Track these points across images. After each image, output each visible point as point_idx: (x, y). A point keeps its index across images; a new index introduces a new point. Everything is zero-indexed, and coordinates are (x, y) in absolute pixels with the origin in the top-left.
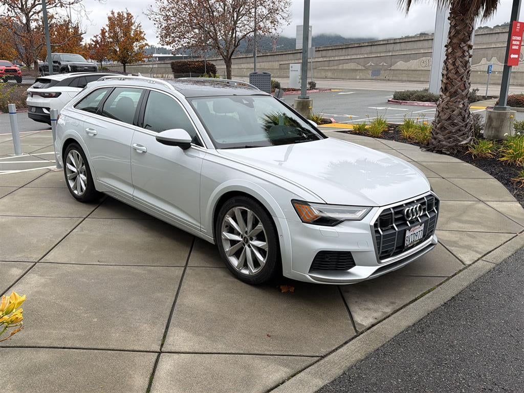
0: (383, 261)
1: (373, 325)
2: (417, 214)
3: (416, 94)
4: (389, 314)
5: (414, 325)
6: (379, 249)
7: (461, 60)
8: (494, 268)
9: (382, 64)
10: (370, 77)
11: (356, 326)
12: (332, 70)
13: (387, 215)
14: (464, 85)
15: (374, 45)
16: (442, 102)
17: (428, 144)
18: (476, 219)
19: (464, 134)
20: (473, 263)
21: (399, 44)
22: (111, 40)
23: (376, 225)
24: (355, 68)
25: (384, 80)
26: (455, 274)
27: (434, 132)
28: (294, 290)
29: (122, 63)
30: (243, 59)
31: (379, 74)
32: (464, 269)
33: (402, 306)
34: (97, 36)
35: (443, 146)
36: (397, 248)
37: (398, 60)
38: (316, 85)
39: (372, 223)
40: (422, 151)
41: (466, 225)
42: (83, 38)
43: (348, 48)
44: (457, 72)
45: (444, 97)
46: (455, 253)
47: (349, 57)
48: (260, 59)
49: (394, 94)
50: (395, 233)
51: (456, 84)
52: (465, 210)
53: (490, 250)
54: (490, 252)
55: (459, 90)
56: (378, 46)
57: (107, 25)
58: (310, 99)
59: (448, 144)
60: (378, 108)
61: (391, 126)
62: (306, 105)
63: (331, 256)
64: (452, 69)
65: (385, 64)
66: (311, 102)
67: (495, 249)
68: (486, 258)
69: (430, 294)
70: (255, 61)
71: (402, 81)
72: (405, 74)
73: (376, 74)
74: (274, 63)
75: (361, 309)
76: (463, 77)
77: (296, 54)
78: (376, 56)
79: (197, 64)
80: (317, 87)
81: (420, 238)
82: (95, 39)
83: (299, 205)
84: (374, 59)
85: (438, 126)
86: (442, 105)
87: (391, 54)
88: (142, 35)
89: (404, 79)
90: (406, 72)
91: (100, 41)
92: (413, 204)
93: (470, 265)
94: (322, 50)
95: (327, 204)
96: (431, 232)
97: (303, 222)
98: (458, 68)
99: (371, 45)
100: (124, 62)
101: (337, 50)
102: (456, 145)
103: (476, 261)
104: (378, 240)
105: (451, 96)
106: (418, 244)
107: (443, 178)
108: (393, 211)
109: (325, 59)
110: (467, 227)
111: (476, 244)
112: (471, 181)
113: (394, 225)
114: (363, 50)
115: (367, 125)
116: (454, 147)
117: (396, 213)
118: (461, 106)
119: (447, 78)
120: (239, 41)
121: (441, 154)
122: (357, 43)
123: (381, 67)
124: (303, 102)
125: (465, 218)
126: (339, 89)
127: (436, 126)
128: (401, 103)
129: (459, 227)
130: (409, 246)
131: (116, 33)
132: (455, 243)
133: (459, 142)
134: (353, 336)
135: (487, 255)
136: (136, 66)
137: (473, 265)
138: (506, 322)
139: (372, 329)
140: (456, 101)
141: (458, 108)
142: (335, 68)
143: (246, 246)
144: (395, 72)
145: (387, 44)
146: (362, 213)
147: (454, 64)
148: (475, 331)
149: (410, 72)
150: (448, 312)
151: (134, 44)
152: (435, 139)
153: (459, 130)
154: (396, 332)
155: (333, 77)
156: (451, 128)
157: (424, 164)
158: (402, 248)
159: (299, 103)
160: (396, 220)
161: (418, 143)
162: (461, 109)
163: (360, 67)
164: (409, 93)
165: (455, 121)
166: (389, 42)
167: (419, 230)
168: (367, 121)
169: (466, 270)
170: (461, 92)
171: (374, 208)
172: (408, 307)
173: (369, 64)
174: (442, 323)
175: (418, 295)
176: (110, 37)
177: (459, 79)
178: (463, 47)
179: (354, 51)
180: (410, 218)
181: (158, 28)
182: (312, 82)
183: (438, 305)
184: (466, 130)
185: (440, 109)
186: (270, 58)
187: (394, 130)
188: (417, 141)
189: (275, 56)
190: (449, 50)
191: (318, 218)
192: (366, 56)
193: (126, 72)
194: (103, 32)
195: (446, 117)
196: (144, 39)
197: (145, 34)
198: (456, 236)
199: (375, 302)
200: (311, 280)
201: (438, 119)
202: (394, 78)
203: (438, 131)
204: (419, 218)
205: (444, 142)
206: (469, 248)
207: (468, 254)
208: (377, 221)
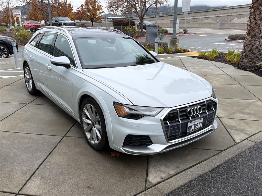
0: (170, 142)
1: (158, 183)
2: (197, 112)
3: (241, 36)
4: (172, 175)
5: (184, 185)
6: (167, 134)
7: (259, 16)
8: (253, 146)
9: (225, 20)
10: (219, 27)
11: (147, 183)
12: (198, 23)
13: (174, 113)
14: (260, 31)
15: (221, 10)
16: (247, 40)
17: (238, 65)
18: (253, 112)
19: (259, 59)
20: (241, 142)
21: (236, 9)
22: (86, 10)
23: (165, 119)
24: (211, 22)
25: (226, 28)
26: (227, 149)
27: (242, 58)
28: (119, 156)
29: (91, 21)
30: (152, 18)
31: (223, 25)
32: (234, 145)
33: (183, 170)
34: (79, 8)
35: (247, 66)
36: (181, 134)
37: (235, 18)
38: (188, 31)
39: (162, 118)
40: (234, 68)
41: (246, 116)
42: (73, 9)
43: (207, 11)
44: (256, 23)
45: (248, 38)
46: (231, 134)
47: (208, 17)
48: (159, 18)
49: (228, 36)
50: (180, 124)
51: (255, 30)
52: (248, 105)
53: (256, 133)
54: (256, 134)
55: (257, 33)
56: (224, 10)
57: (84, 2)
58: (178, 39)
59: (250, 65)
60: (219, 44)
61: (222, 54)
62: (175, 42)
63: (136, 138)
64: (253, 22)
65: (227, 20)
66: (178, 41)
67: (259, 132)
68: (251, 139)
69: (205, 162)
70: (156, 19)
71: (236, 29)
72: (238, 25)
73: (222, 25)
74: (168, 20)
75: (155, 171)
76: (259, 26)
77: (179, 15)
78: (223, 15)
79: (125, 21)
80: (188, 32)
81: (200, 127)
82: (78, 10)
83: (117, 106)
84: (222, 17)
85: (244, 54)
86: (246, 43)
87: (231, 15)
88: (101, 7)
89: (238, 28)
90: (239, 24)
91: (80, 11)
92: (195, 106)
93: (239, 143)
94: (193, 13)
95: (134, 105)
96: (211, 122)
97: (118, 116)
98: (257, 21)
99: (220, 10)
100: (92, 21)
101: (201, 13)
102: (254, 66)
103: (244, 140)
104: (166, 129)
105: (252, 37)
106: (198, 130)
107: (241, 85)
108: (178, 110)
109: (195, 18)
110: (246, 117)
111: (248, 129)
112: (258, 87)
113: (179, 119)
114: (216, 12)
115: (207, 53)
116: (253, 67)
117: (181, 112)
118: (258, 43)
119: (250, 27)
120: (147, 9)
121: (245, 70)
122: (213, 9)
123: (225, 22)
124: (174, 40)
125: (247, 111)
126: (201, 33)
127: (243, 55)
128: (232, 41)
129: (241, 117)
130: (191, 132)
131: (88, 7)
132: (234, 128)
133: (256, 64)
134: (142, 190)
135: (252, 137)
136: (99, 23)
137: (241, 143)
138: (249, 187)
139: (156, 186)
140: (255, 40)
141: (256, 44)
142: (200, 22)
143: (93, 127)
144: (233, 24)
145: (229, 9)
146: (157, 111)
147: (254, 18)
148: (225, 193)
149: (241, 24)
150: (211, 176)
151: (97, 12)
152: (242, 62)
153: (256, 57)
154: (171, 189)
155: (199, 27)
156: (252, 56)
157: (233, 76)
158: (185, 134)
159: (171, 41)
160: (181, 116)
161: (234, 64)
162: (258, 45)
163: (214, 22)
164: (237, 36)
165: (254, 52)
166: (230, 8)
167: (199, 122)
168: (208, 51)
169: (235, 146)
170: (258, 35)
171: (165, 109)
172: (187, 171)
173: (219, 20)
174: (204, 185)
175: (197, 162)
176: (85, 8)
177: (257, 27)
178: (260, 8)
179: (211, 13)
180: (192, 115)
181: (107, 3)
182: (185, 30)
183: (207, 170)
184: (261, 57)
185: (245, 45)
186: (165, 18)
187: (222, 56)
188: (233, 63)
189: (168, 16)
190: (252, 11)
191: (128, 114)
192: (217, 16)
193: (93, 26)
194: (82, 6)
195: (249, 49)
196: (102, 9)
197: (102, 7)
198: (237, 122)
199: (166, 166)
200: (123, 152)
201: (244, 50)
202: (232, 28)
203: (244, 58)
204: (199, 115)
205: (247, 64)
206: (242, 131)
207: (240, 135)
208: (166, 116)
